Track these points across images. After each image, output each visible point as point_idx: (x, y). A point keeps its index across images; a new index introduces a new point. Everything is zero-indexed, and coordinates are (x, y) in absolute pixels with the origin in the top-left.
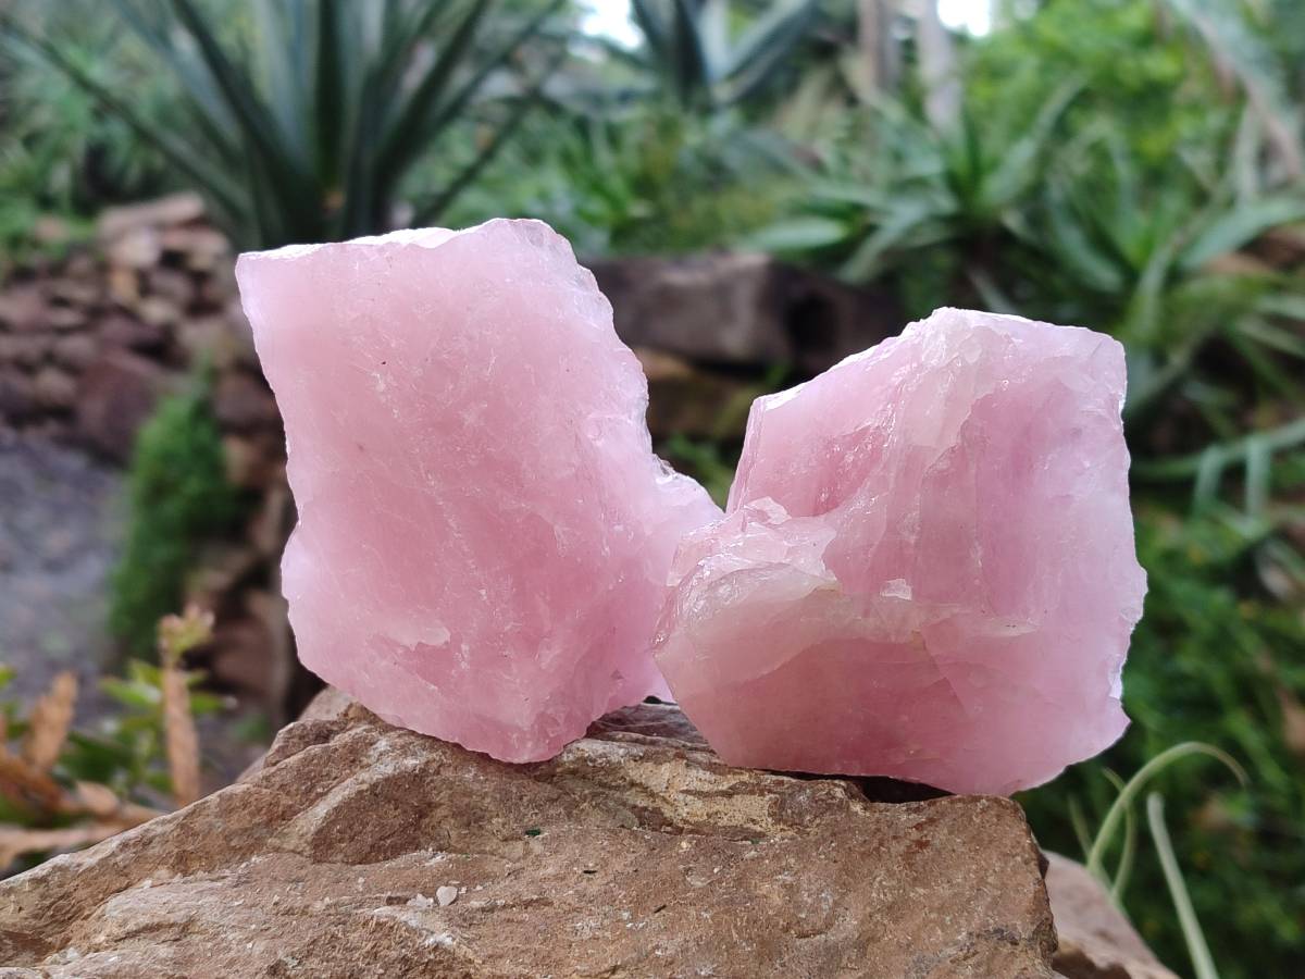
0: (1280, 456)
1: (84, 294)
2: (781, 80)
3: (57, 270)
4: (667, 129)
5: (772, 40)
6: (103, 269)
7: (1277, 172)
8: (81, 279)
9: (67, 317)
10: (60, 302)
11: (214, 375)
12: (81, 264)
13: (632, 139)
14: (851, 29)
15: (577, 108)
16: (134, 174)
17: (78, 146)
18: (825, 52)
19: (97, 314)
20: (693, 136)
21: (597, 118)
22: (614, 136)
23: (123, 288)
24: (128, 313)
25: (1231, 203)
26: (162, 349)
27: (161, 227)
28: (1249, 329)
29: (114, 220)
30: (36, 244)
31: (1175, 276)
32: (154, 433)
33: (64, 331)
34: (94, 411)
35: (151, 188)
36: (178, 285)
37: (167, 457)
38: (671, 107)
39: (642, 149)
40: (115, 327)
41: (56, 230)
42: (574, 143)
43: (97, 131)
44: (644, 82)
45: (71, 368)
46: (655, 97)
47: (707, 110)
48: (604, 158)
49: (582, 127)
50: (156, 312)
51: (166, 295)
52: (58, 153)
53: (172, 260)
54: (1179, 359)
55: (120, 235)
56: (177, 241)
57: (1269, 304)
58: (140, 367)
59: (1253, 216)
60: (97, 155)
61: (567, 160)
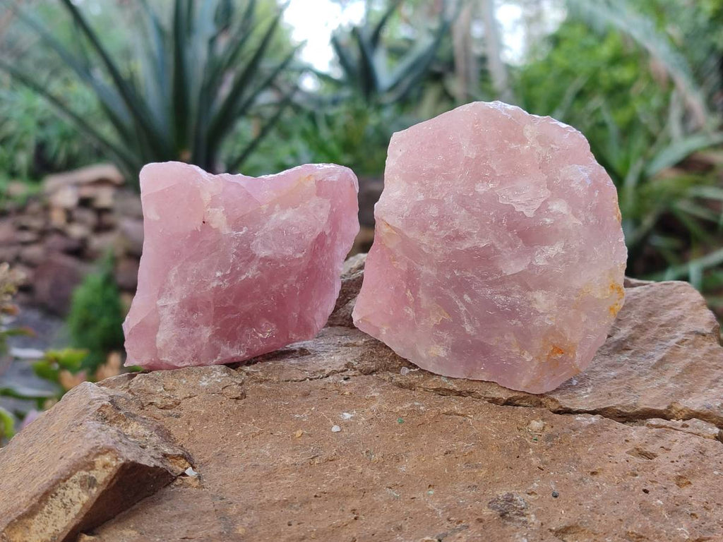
0: (707, 271)
1: (37, 223)
2: (414, 93)
3: (21, 210)
4: (359, 116)
5: (412, 68)
6: (47, 209)
7: (692, 124)
8: (35, 215)
9: (27, 236)
10: (24, 228)
11: (114, 260)
12: (35, 207)
13: (340, 122)
14: (451, 65)
15: (309, 107)
16: (62, 156)
17: (31, 142)
18: (437, 77)
19: (43, 234)
20: (373, 120)
21: (320, 113)
22: (330, 122)
23: (58, 219)
24: (61, 232)
25: (668, 141)
26: (80, 252)
27: (78, 185)
28: (683, 207)
29: (51, 182)
30: (8, 197)
31: (643, 179)
32: (81, 295)
33: (26, 244)
34: (43, 287)
35: (71, 164)
36: (89, 217)
37: (89, 306)
38: (360, 104)
39: (345, 127)
40: (54, 240)
41: (20, 189)
42: (308, 126)
43: (41, 134)
44: (346, 93)
45: (30, 264)
46: (352, 100)
47: (380, 107)
48: (324, 133)
49: (312, 118)
50: (77, 231)
51: (82, 222)
52: (19, 147)
53: (85, 203)
54: (648, 222)
55: (55, 191)
56: (87, 192)
57: (693, 191)
58: (69, 262)
59: (681, 147)
60: (41, 147)
61: (304, 134)
